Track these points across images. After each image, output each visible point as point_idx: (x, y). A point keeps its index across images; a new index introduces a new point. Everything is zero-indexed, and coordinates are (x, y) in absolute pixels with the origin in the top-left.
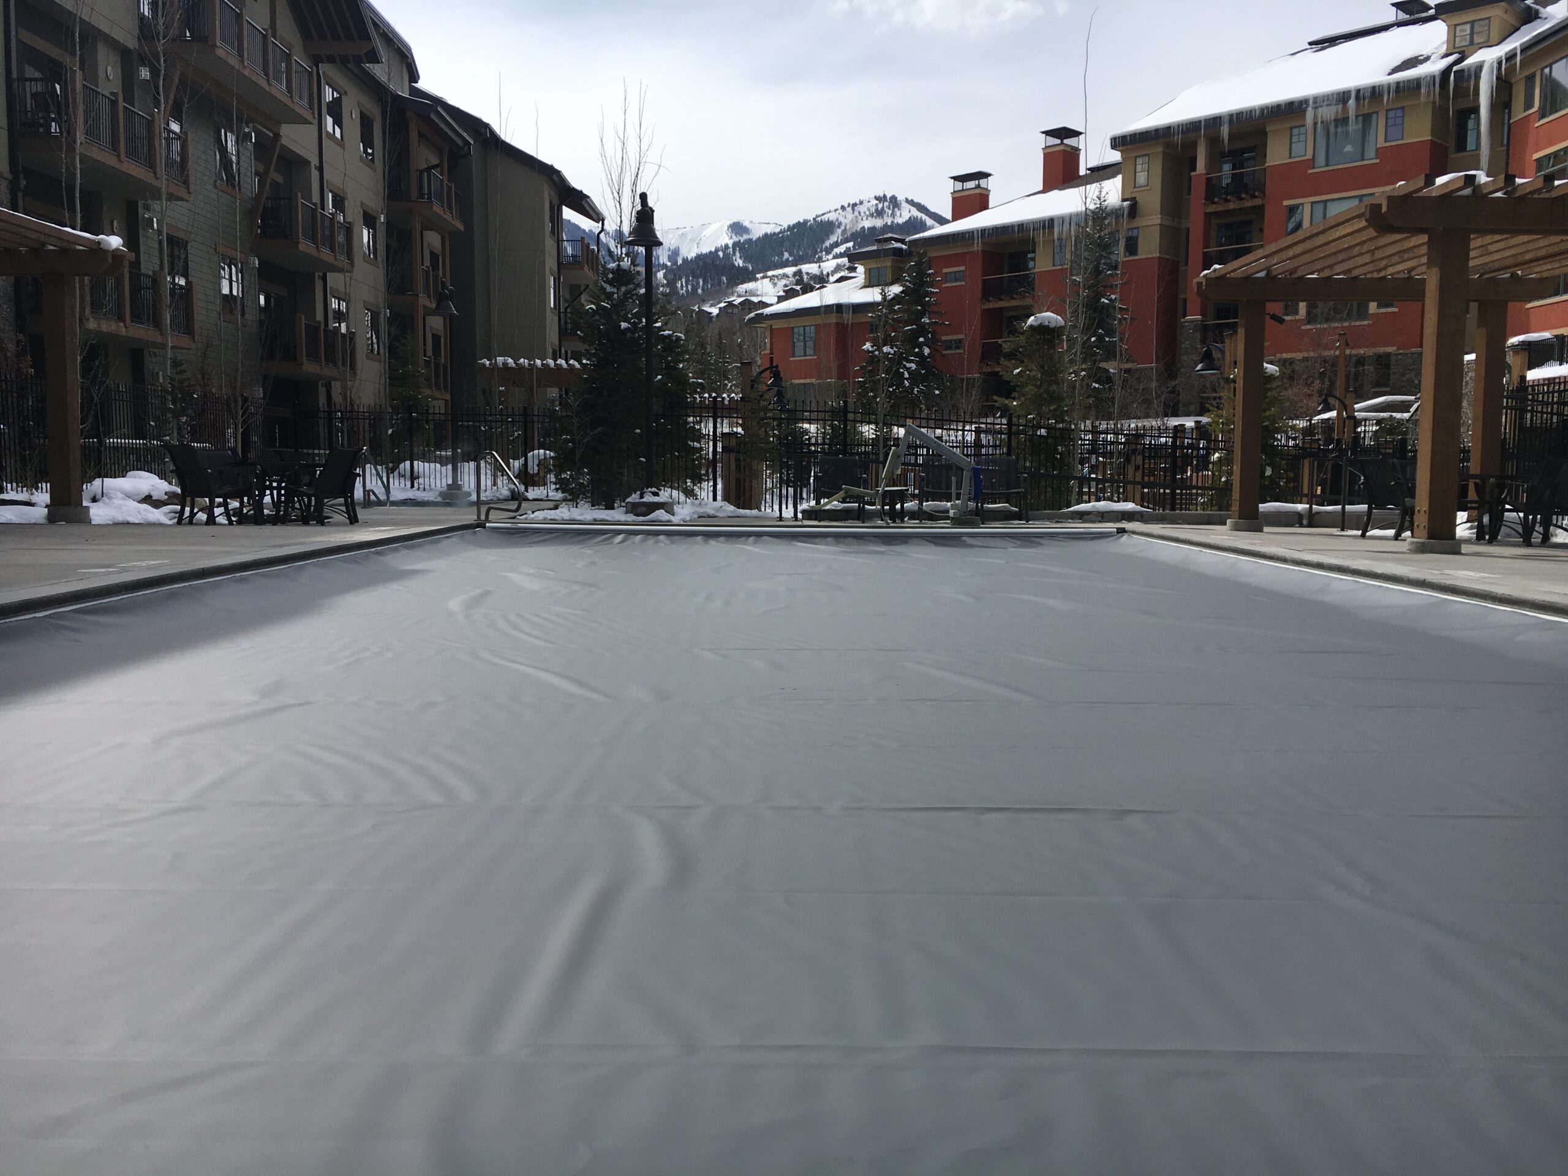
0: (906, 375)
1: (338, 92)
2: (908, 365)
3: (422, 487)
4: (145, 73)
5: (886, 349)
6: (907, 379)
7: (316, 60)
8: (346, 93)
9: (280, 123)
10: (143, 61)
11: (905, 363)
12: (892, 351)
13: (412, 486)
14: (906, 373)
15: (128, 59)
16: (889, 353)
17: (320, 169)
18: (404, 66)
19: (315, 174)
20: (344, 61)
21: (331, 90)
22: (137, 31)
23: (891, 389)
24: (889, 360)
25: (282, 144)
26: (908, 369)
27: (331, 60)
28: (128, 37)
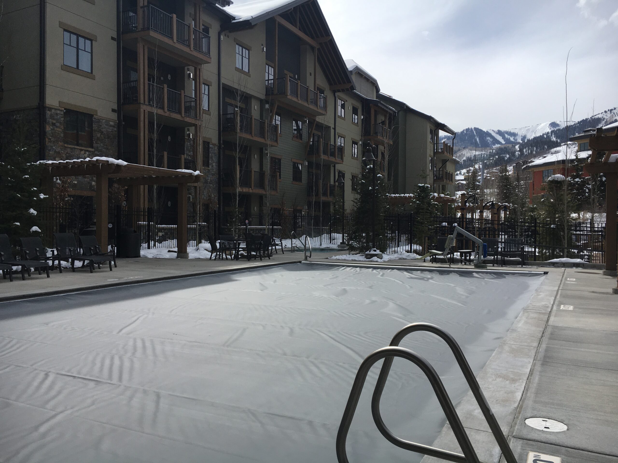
0: (587, 191)
1: (343, 101)
2: (588, 186)
3: (334, 243)
4: (267, 106)
5: (577, 180)
6: (587, 193)
7: (334, 92)
8: (347, 101)
9: (316, 116)
10: (267, 102)
11: (587, 185)
12: (580, 180)
13: (330, 243)
14: (587, 190)
15: (262, 102)
16: (579, 181)
17: (335, 129)
18: (374, 88)
19: (332, 131)
20: (343, 91)
21: (340, 101)
22: (265, 93)
23: (579, 197)
24: (578, 184)
25: (317, 121)
26: (588, 188)
27: (339, 91)
28: (263, 97)
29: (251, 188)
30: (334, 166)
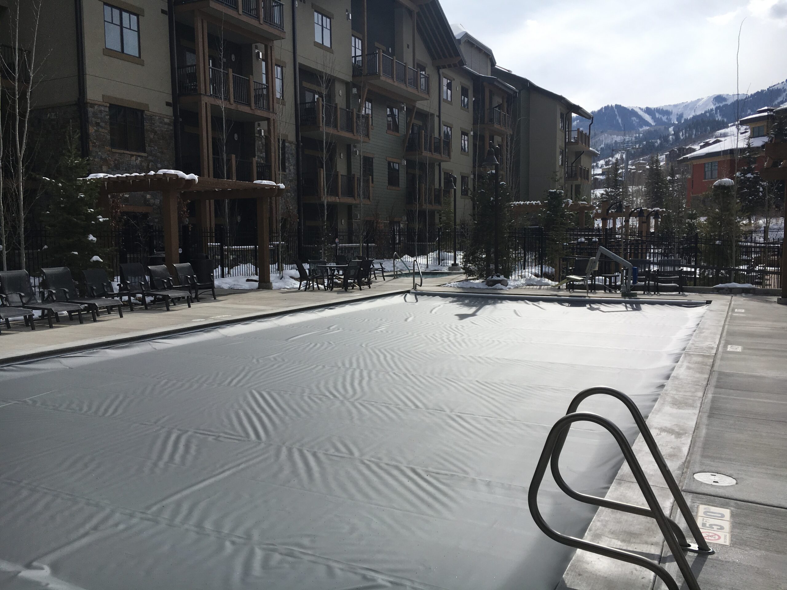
0: (761, 189)
1: (449, 80)
2: (762, 184)
3: (443, 264)
4: (355, 91)
5: (749, 175)
6: (761, 192)
7: (438, 68)
8: (454, 79)
9: (415, 101)
10: (354, 86)
11: (760, 182)
12: (752, 176)
13: (439, 264)
15: (348, 86)
16: (750, 178)
17: (439, 116)
18: (489, 60)
19: (436, 119)
20: (450, 66)
21: (446, 80)
22: (351, 74)
23: (751, 198)
24: (750, 181)
25: (418, 108)
26: (762, 186)
27: (444, 67)
28: (349, 79)
29: (338, 196)
30: (440, 165)
